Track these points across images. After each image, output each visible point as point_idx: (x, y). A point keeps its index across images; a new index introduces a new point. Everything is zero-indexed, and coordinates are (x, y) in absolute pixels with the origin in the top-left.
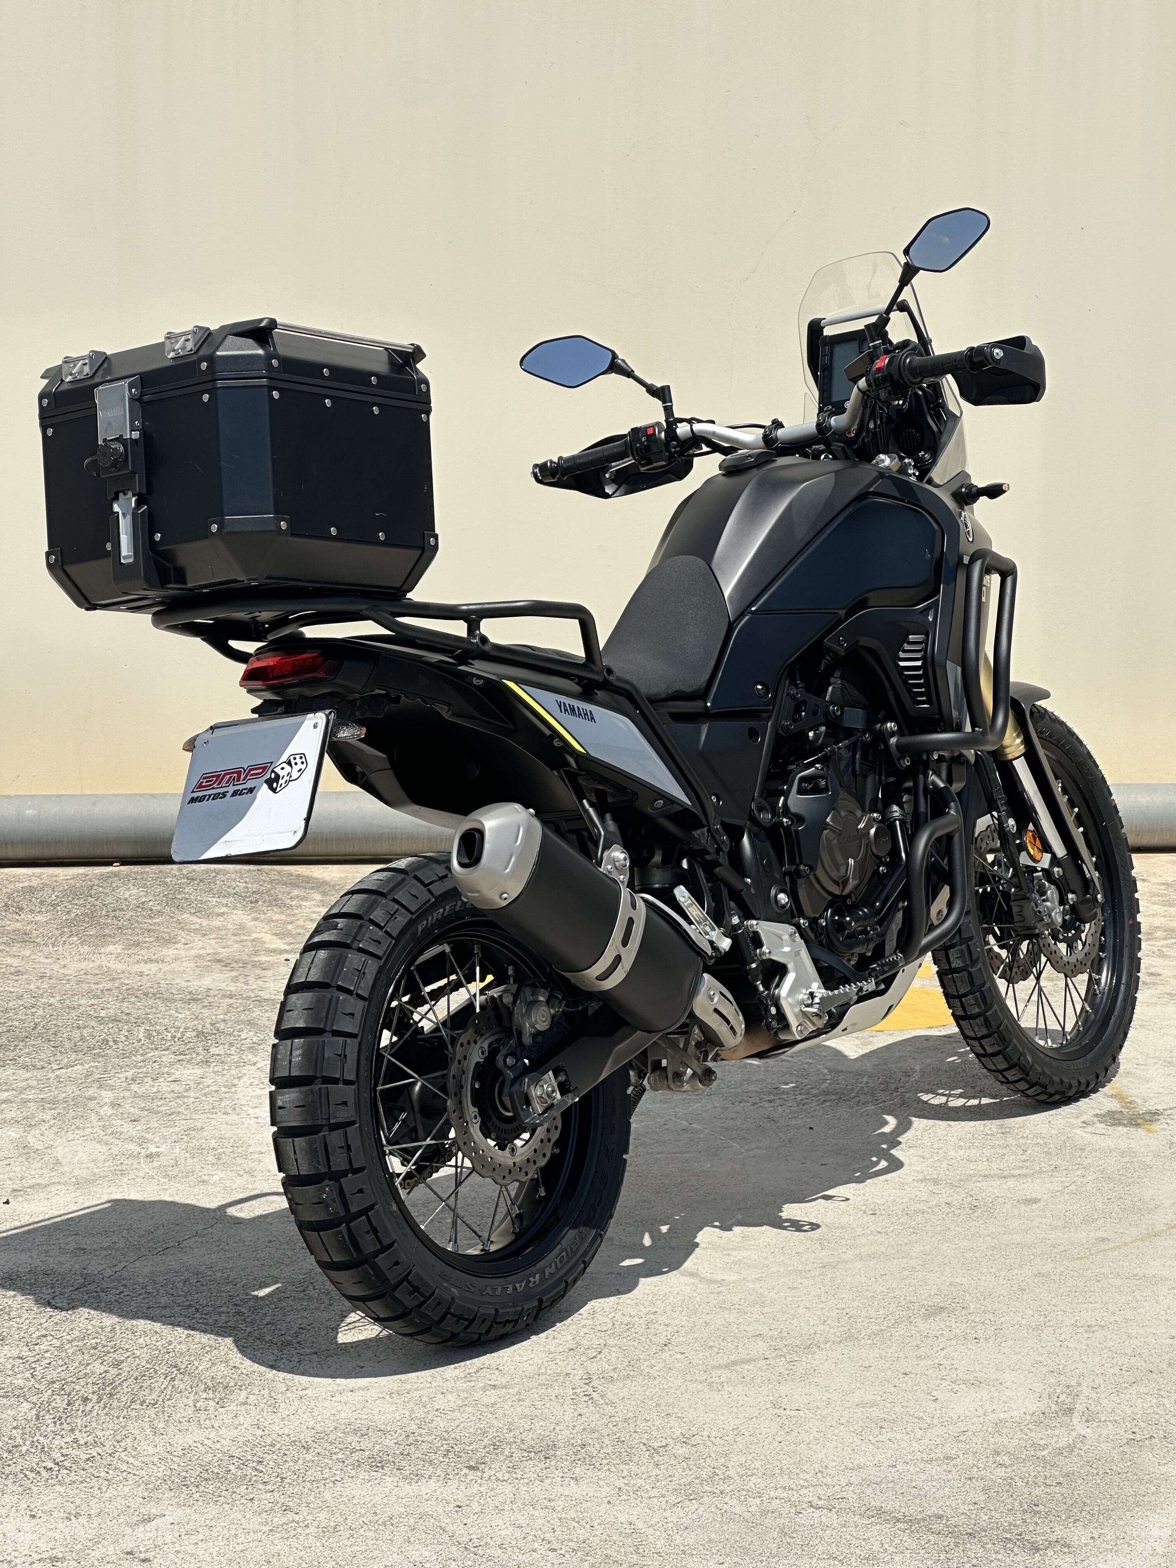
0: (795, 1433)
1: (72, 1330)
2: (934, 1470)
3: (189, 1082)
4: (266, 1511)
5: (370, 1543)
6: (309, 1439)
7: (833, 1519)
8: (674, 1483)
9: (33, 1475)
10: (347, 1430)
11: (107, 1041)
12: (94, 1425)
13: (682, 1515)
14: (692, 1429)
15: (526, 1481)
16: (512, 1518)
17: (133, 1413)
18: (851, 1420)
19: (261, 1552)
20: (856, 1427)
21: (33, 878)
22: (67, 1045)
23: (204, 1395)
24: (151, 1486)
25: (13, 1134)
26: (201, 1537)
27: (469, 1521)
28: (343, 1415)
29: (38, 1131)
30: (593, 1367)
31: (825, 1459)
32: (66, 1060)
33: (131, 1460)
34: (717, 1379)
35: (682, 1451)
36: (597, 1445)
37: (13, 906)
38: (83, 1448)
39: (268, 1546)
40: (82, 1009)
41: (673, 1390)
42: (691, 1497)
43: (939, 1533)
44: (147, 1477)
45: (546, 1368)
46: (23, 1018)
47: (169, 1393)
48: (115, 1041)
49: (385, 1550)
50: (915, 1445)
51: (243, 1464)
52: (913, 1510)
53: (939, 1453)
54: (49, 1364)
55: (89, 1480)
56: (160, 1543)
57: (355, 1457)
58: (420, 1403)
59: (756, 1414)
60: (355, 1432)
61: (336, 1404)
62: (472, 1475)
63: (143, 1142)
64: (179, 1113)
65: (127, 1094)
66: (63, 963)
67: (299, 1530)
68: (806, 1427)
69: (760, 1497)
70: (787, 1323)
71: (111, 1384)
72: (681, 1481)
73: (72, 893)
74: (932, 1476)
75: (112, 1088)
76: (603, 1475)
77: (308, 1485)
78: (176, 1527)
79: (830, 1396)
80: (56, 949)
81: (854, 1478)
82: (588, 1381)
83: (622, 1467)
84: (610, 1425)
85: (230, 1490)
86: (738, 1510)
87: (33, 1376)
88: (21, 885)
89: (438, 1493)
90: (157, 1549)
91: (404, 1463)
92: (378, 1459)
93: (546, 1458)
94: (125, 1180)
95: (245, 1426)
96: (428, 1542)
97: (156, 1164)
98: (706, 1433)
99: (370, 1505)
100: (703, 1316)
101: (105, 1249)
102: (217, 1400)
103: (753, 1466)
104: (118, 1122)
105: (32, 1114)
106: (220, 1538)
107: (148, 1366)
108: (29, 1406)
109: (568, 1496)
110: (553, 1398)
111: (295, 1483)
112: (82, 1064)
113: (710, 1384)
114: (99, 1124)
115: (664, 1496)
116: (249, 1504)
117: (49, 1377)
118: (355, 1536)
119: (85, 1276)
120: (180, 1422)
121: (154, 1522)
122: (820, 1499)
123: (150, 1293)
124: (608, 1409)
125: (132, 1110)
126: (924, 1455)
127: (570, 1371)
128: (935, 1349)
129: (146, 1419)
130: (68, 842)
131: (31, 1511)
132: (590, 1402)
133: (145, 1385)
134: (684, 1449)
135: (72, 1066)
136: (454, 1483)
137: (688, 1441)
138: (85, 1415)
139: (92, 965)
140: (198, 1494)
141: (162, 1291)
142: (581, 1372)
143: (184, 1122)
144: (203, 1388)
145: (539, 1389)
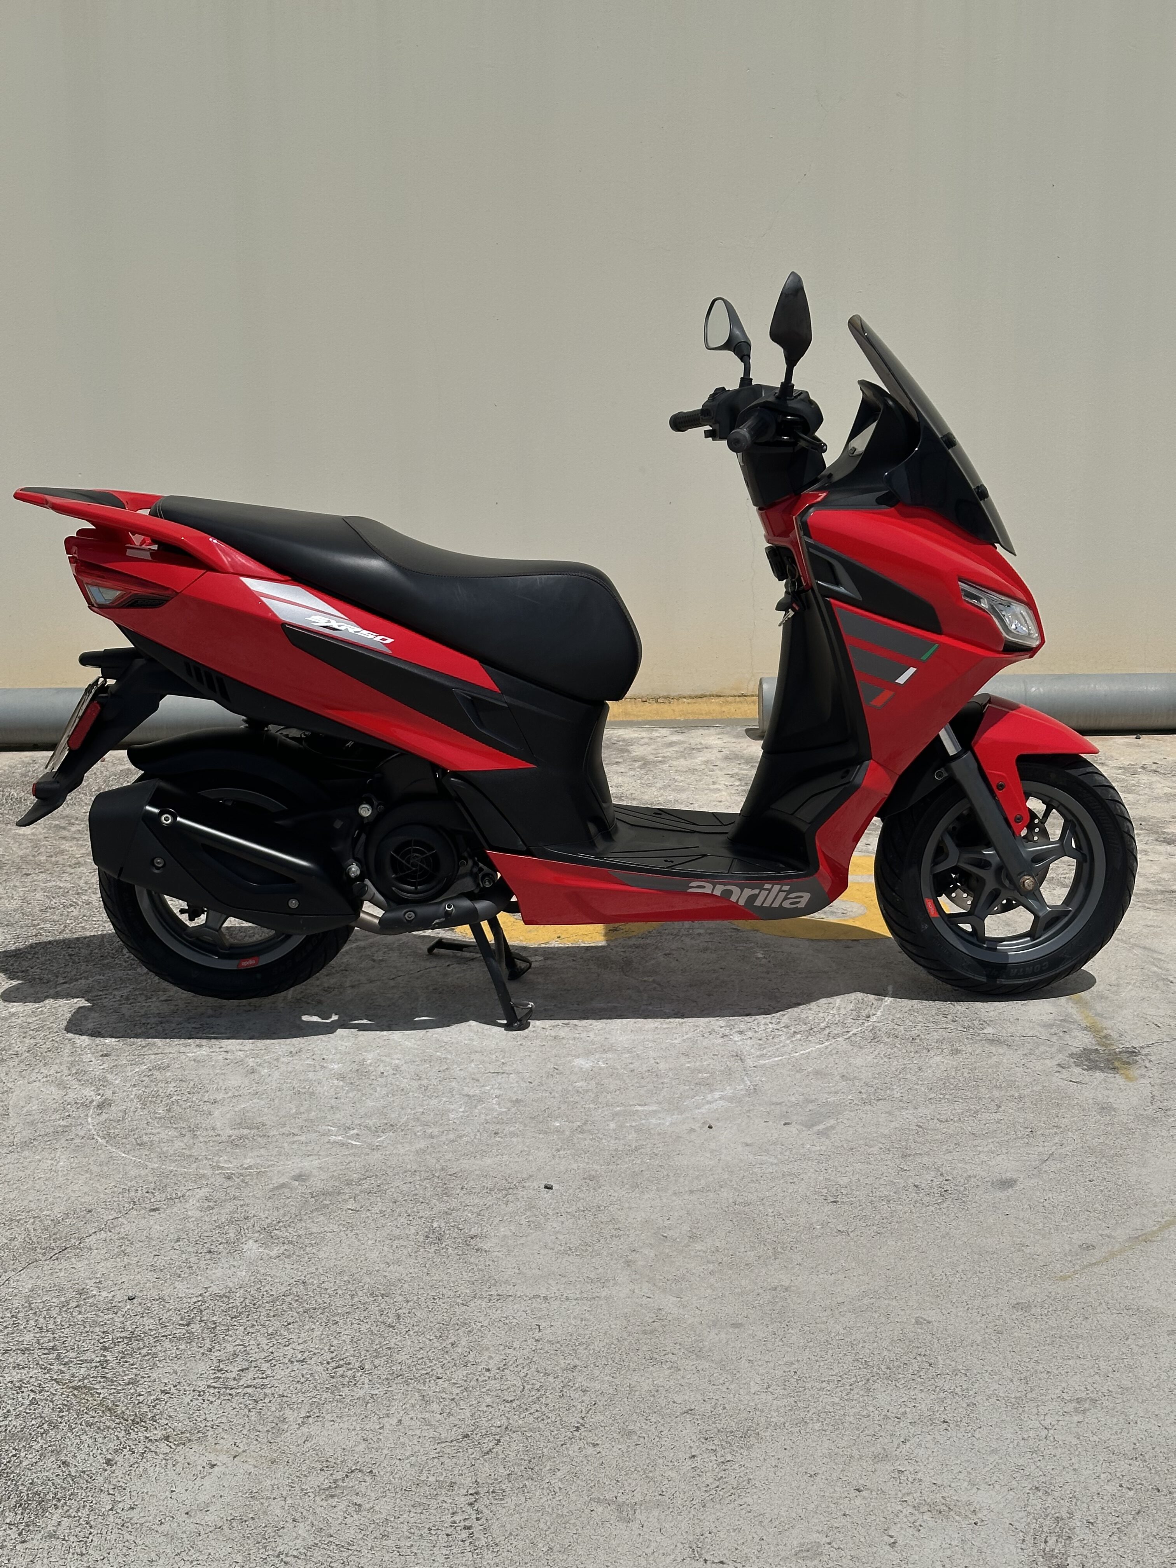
30: (485, 1470)
34: (630, 1496)
45: (429, 1471)
63: (102, 1083)
70: (725, 1388)
82: (475, 1498)
100: (628, 1374)
110: (425, 1532)
127: (457, 1478)
128: (896, 1442)
132: (467, 1543)
141: (32, 1323)
142: (468, 1481)
143: (153, 1057)
144: (13, 1503)
145: (412, 1514)
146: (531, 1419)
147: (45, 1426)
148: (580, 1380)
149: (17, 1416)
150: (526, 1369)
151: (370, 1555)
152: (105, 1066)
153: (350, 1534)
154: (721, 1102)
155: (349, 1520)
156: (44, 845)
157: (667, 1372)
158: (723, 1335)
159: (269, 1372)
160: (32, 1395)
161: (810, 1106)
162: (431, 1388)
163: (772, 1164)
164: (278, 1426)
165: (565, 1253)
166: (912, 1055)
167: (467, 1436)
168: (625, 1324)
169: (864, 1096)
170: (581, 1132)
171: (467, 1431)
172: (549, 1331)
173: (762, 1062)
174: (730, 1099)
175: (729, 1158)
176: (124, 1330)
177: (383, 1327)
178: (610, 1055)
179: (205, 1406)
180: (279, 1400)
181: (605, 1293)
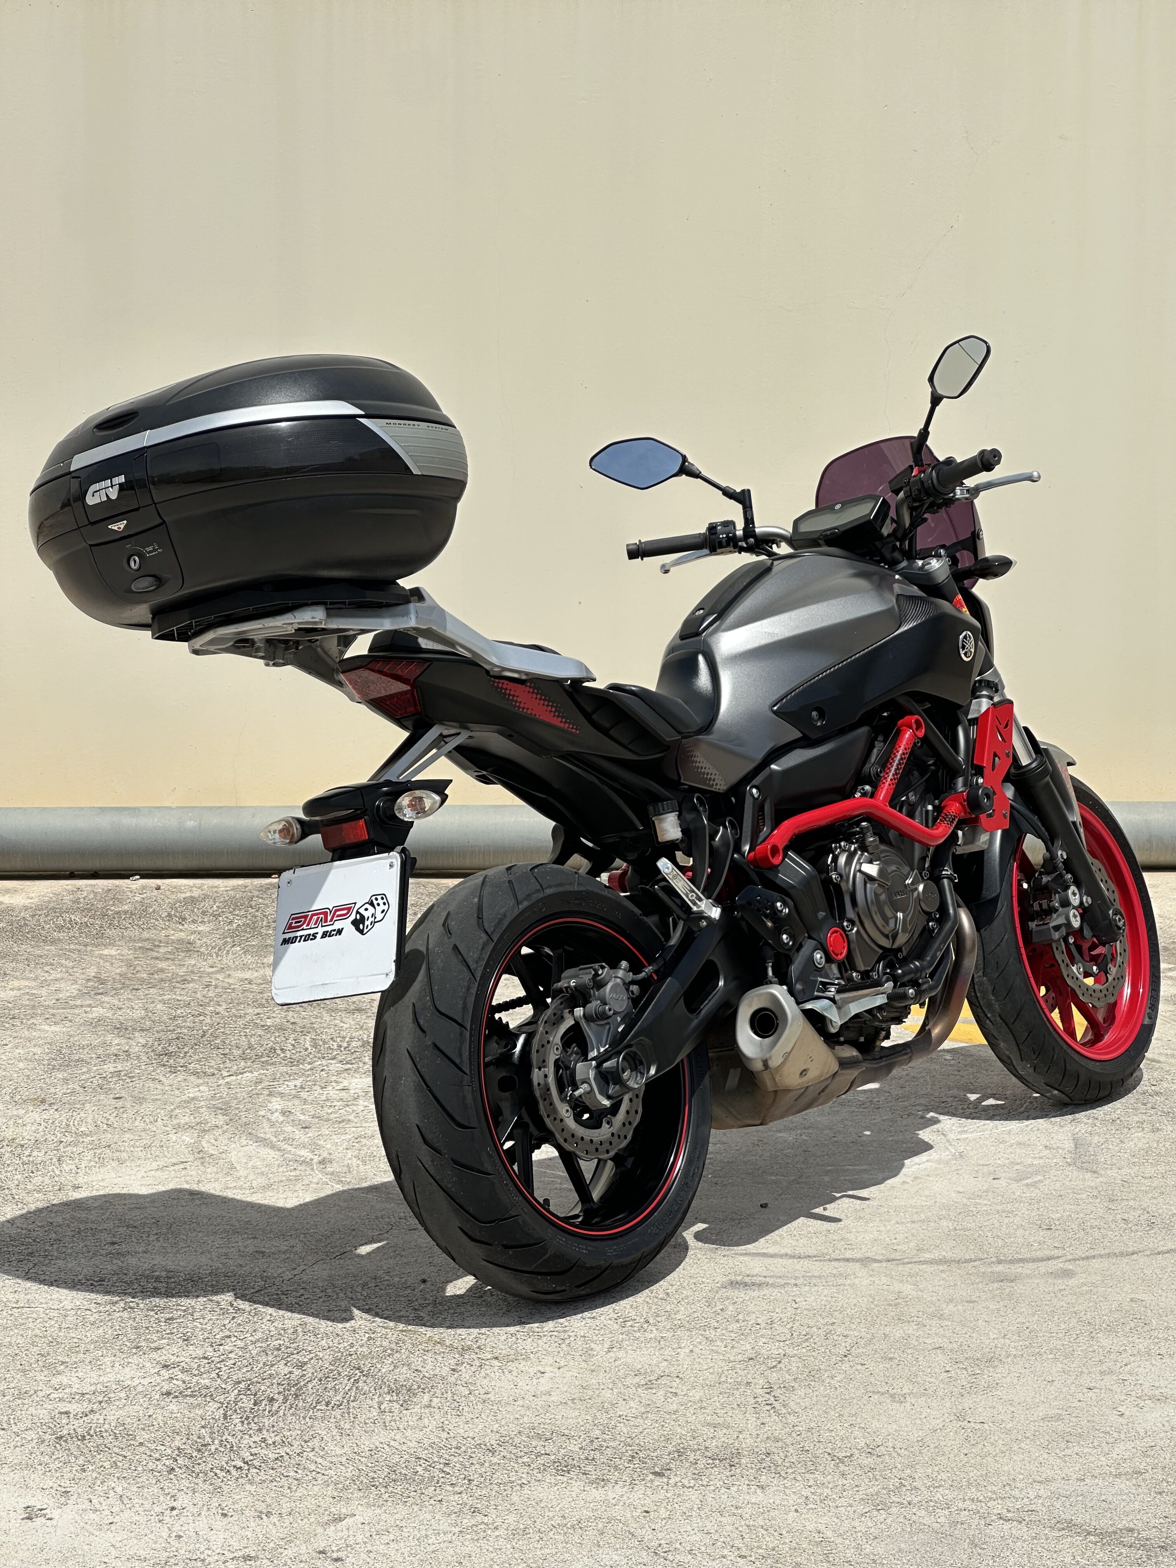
0: (980, 1446)
1: (255, 1331)
2: (1123, 1484)
3: (357, 1091)
4: (455, 1513)
5: (560, 1546)
6: (493, 1442)
7: (1022, 1531)
8: (861, 1493)
9: (221, 1474)
10: (531, 1435)
11: (275, 1049)
12: (281, 1424)
13: (870, 1524)
14: (877, 1440)
15: (712, 1488)
16: (700, 1524)
17: (319, 1414)
18: (1037, 1433)
19: (452, 1553)
20: (1042, 1440)
21: (194, 889)
22: (237, 1052)
23: (388, 1398)
24: (341, 1486)
25: (188, 1139)
26: (392, 1537)
27: (657, 1527)
28: (526, 1419)
29: (212, 1136)
30: (773, 1376)
31: (1012, 1472)
32: (235, 1067)
33: (319, 1460)
34: (899, 1390)
35: (868, 1461)
36: (781, 1454)
37: (176, 916)
38: (272, 1447)
39: (458, 1547)
40: (248, 1018)
41: (855, 1401)
42: (879, 1508)
43: (1131, 1546)
44: (335, 1477)
45: (727, 1377)
46: (192, 1025)
47: (353, 1394)
48: (282, 1050)
49: (575, 1553)
50: (1103, 1459)
51: (430, 1466)
52: (1104, 1523)
53: (1127, 1467)
54: (234, 1364)
55: (278, 1479)
56: (351, 1543)
57: (541, 1461)
58: (602, 1408)
59: (941, 1426)
60: (539, 1436)
61: (519, 1408)
62: (658, 1481)
63: (314, 1147)
64: (349, 1120)
65: (297, 1102)
66: (228, 973)
67: (489, 1532)
68: (992, 1440)
69: (948, 1508)
70: (967, 1336)
71: (296, 1384)
72: (868, 1491)
73: (233, 904)
74: (1121, 1490)
75: (281, 1095)
76: (790, 1484)
77: (496, 1488)
78: (367, 1528)
79: (1013, 1409)
80: (219, 958)
81: (1042, 1490)
82: (770, 1390)
83: (808, 1476)
84: (794, 1435)
85: (419, 1491)
86: (927, 1521)
87: (219, 1376)
88: (183, 895)
89: (625, 1498)
90: (349, 1549)
91: (589, 1468)
92: (564, 1463)
93: (731, 1466)
94: (300, 1185)
95: (430, 1428)
96: (618, 1546)
97: (329, 1170)
98: (891, 1445)
99: (557, 1509)
100: (881, 1328)
101: (284, 1253)
102: (401, 1402)
103: (939, 1477)
104: (289, 1129)
105: (205, 1119)
106: (411, 1538)
107: (332, 1368)
108: (217, 1405)
109: (755, 1504)
110: (735, 1406)
111: (482, 1485)
112: (251, 1072)
113: (893, 1396)
114: (272, 1130)
115: (851, 1506)
116: (438, 1506)
117: (234, 1377)
118: (545, 1539)
119: (265, 1279)
120: (366, 1423)
121: (344, 1522)
122: (1009, 1511)
123: (330, 1296)
124: (791, 1419)
125: (302, 1117)
126: (1112, 1469)
127: (751, 1380)
128: (1119, 1365)
129: (332, 1420)
130: (228, 853)
131: (223, 1509)
132: (772, 1411)
133: (329, 1386)
134: (869, 1459)
135: (242, 1074)
136: (640, 1488)
137: (873, 1452)
138: (272, 1415)
139: (256, 974)
140: (387, 1495)
141: (341, 1295)
142: (761, 1382)
143: (354, 1129)
144: (386, 1390)
145: (721, 1397)
146: (804, 1350)
147: (389, 1351)
148: (839, 1331)
149: (362, 1346)
150: (791, 1324)
151: (694, 1417)
152: (310, 1135)
153: (675, 1407)
154: (930, 1164)
155: (669, 1400)
156: (138, 964)
157: (915, 1327)
158: (960, 1307)
159: (567, 1324)
160: (367, 1335)
161: (1017, 1167)
162: (711, 1334)
163: (986, 1205)
164: (588, 1353)
165: (805, 1257)
166: (1113, 1132)
167: (752, 1359)
168: (871, 1300)
169: (1069, 1160)
170: (798, 1183)
171: (753, 1356)
172: (804, 1303)
173: (964, 1136)
174: (939, 1162)
175: (944, 1201)
176: (426, 1299)
177: (656, 1300)
178: (810, 1131)
179: (520, 1341)
180: (582, 1339)
181: (848, 1282)
